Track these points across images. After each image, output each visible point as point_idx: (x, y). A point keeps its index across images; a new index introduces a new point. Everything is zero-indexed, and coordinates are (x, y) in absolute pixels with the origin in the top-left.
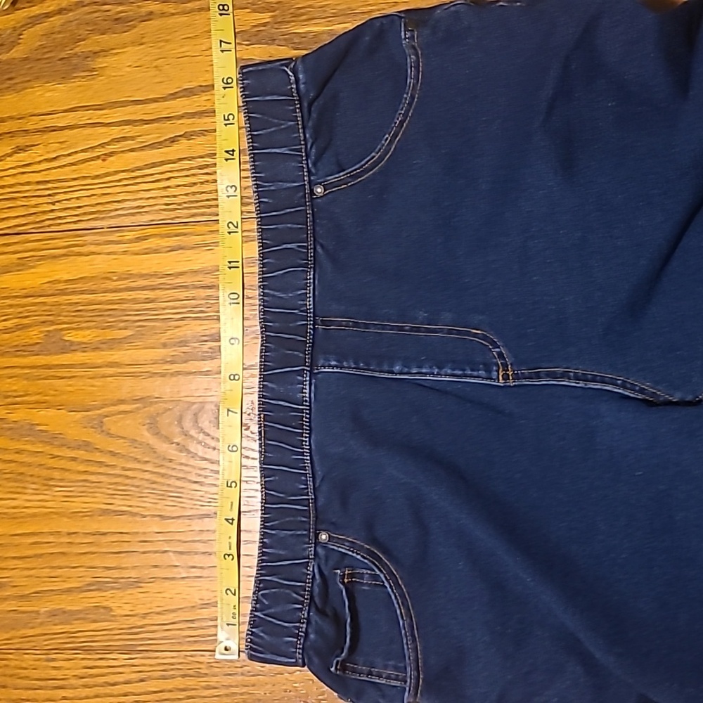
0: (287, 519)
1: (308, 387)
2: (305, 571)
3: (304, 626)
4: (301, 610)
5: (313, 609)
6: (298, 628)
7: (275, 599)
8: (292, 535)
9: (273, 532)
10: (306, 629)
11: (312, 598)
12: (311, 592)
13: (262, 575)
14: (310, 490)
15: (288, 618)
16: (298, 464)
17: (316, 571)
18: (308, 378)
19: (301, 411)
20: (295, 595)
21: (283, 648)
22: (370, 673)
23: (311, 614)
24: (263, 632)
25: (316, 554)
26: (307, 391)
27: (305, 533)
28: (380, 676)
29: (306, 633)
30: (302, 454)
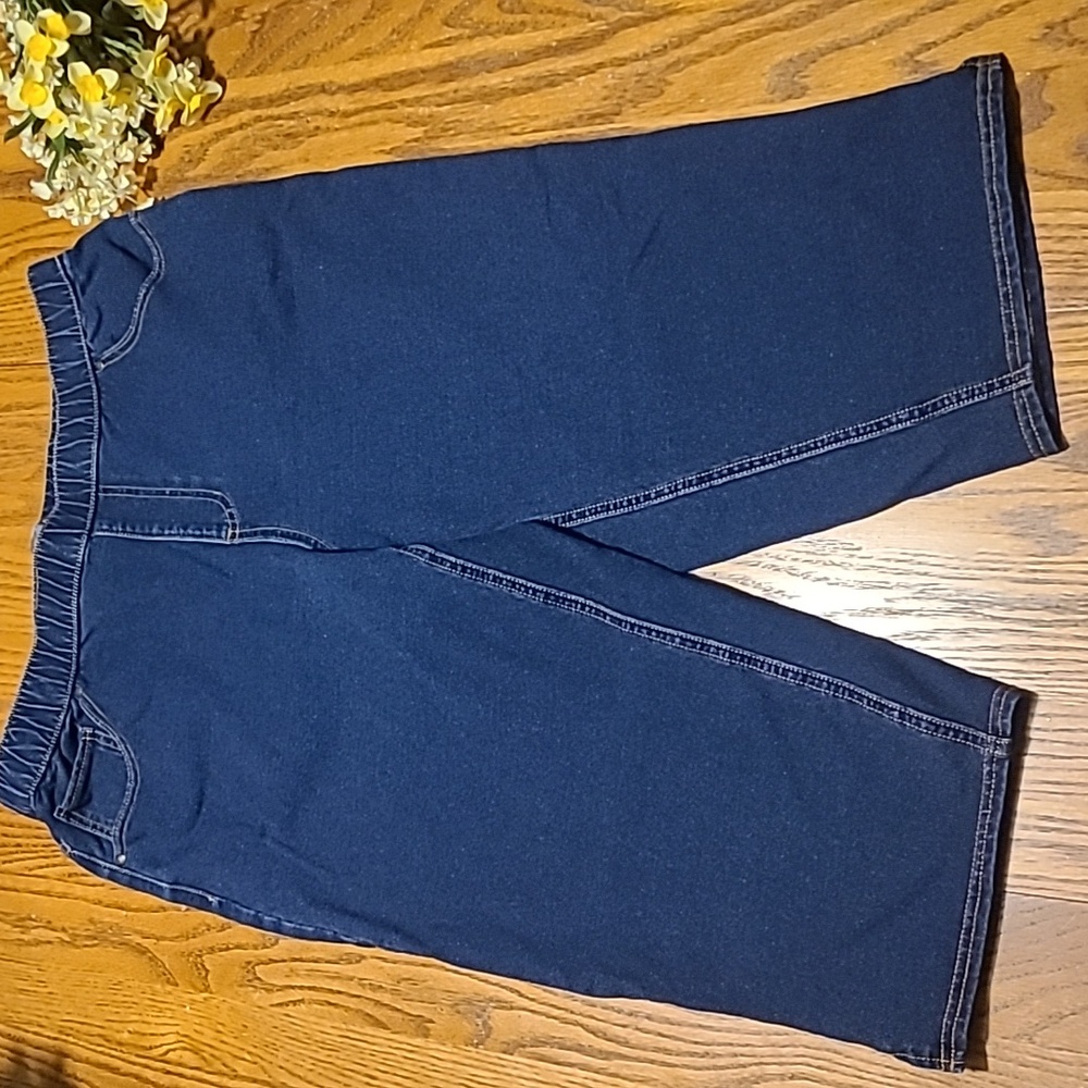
0: (51, 667)
1: (82, 549)
2: (56, 718)
3: (44, 768)
4: (44, 753)
5: (57, 754)
6: (37, 769)
7: (22, 737)
8: (50, 683)
9: (35, 676)
10: (45, 771)
11: (57, 745)
12: (59, 738)
13: (16, 713)
14: (75, 646)
15: (31, 757)
16: (66, 619)
17: (68, 720)
18: (85, 541)
19: (73, 571)
20: (41, 738)
21: (20, 783)
22: (94, 827)
23: (54, 759)
24: (6, 764)
25: (70, 706)
26: (81, 553)
27: (64, 683)
28: (102, 830)
29: (44, 775)
30: (70, 611)
